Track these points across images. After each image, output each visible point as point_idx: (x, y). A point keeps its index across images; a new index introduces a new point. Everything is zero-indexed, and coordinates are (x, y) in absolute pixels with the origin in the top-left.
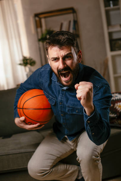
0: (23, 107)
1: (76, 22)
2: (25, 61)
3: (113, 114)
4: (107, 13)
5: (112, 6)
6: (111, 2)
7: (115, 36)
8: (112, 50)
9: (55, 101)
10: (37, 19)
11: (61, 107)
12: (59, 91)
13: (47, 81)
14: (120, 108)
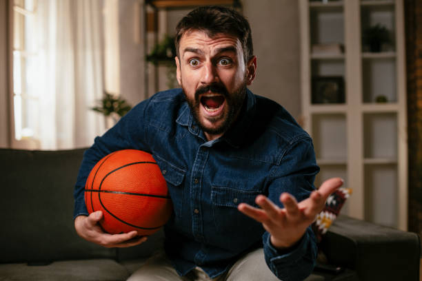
0: (100, 188)
2: (109, 105)
7: (326, 71)
8: (315, 100)
9: (183, 176)
10: (150, 10)
11: (198, 189)
12: (194, 151)
13: (165, 128)
14: (324, 224)
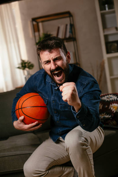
0: (22, 107)
1: (72, 26)
2: (24, 65)
3: (107, 115)
4: (103, 16)
5: (107, 9)
6: (106, 6)
7: (111, 39)
8: (108, 52)
9: (47, 101)
10: (35, 23)
11: (54, 105)
14: (114, 109)
